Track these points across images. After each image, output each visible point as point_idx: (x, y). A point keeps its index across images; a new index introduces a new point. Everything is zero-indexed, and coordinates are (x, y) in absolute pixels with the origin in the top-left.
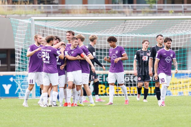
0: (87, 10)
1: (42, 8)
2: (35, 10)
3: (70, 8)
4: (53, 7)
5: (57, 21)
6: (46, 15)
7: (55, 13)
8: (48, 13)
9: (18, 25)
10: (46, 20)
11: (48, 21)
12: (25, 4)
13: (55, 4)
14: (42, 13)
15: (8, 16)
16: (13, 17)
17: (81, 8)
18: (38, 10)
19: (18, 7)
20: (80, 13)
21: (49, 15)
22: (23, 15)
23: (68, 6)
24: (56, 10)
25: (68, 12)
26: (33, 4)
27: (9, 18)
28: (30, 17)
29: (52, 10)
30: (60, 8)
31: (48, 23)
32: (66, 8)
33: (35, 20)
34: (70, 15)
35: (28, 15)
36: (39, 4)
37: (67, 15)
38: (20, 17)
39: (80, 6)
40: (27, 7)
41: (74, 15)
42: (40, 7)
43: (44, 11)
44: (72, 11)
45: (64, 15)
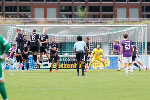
0: (47, 21)
1: (22, 20)
2: (18, 21)
3: (37, 20)
4: (28, 19)
5: (30, 28)
6: (24, 24)
7: (29, 23)
8: (25, 23)
9: (8, 29)
10: (24, 27)
11: (25, 27)
12: (13, 18)
13: (29, 18)
14: (22, 23)
15: (3, 24)
16: (6, 25)
17: (43, 20)
18: (20, 21)
19: (8, 19)
20: (43, 23)
21: (25, 24)
22: (11, 24)
23: (36, 19)
24: (29, 21)
25: (36, 22)
26: (17, 18)
27: (4, 26)
28: (15, 25)
29: (27, 21)
30: (32, 20)
31: (25, 29)
32: (35, 20)
33: (18, 27)
34: (37, 24)
35: (14, 24)
36: (20, 18)
37: (35, 24)
38: (10, 25)
39: (43, 19)
40: (13, 19)
41: (40, 24)
42: (21, 19)
43: (23, 22)
44: (38, 22)
45: (34, 24)
